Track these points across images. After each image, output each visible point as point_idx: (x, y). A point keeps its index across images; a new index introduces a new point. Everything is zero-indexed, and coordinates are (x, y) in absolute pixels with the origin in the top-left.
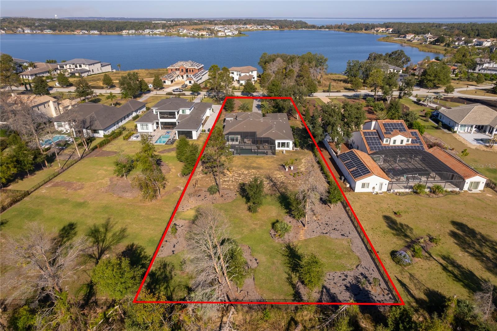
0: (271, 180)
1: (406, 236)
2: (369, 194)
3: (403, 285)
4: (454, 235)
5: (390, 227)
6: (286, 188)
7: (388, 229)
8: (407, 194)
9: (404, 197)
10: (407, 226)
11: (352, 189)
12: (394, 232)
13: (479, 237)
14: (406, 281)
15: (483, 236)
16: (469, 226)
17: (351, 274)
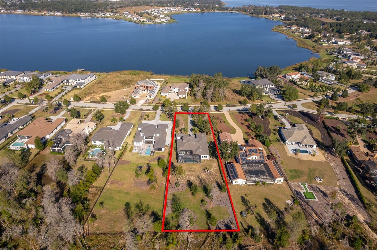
0: (200, 179)
1: (247, 205)
2: (238, 185)
3: (242, 224)
4: (264, 204)
5: (242, 201)
6: (206, 183)
7: (242, 202)
8: (253, 185)
9: (251, 187)
10: (249, 201)
11: (232, 182)
12: (243, 204)
13: (272, 205)
14: (243, 223)
15: (273, 205)
16: (270, 201)
17: (226, 220)
